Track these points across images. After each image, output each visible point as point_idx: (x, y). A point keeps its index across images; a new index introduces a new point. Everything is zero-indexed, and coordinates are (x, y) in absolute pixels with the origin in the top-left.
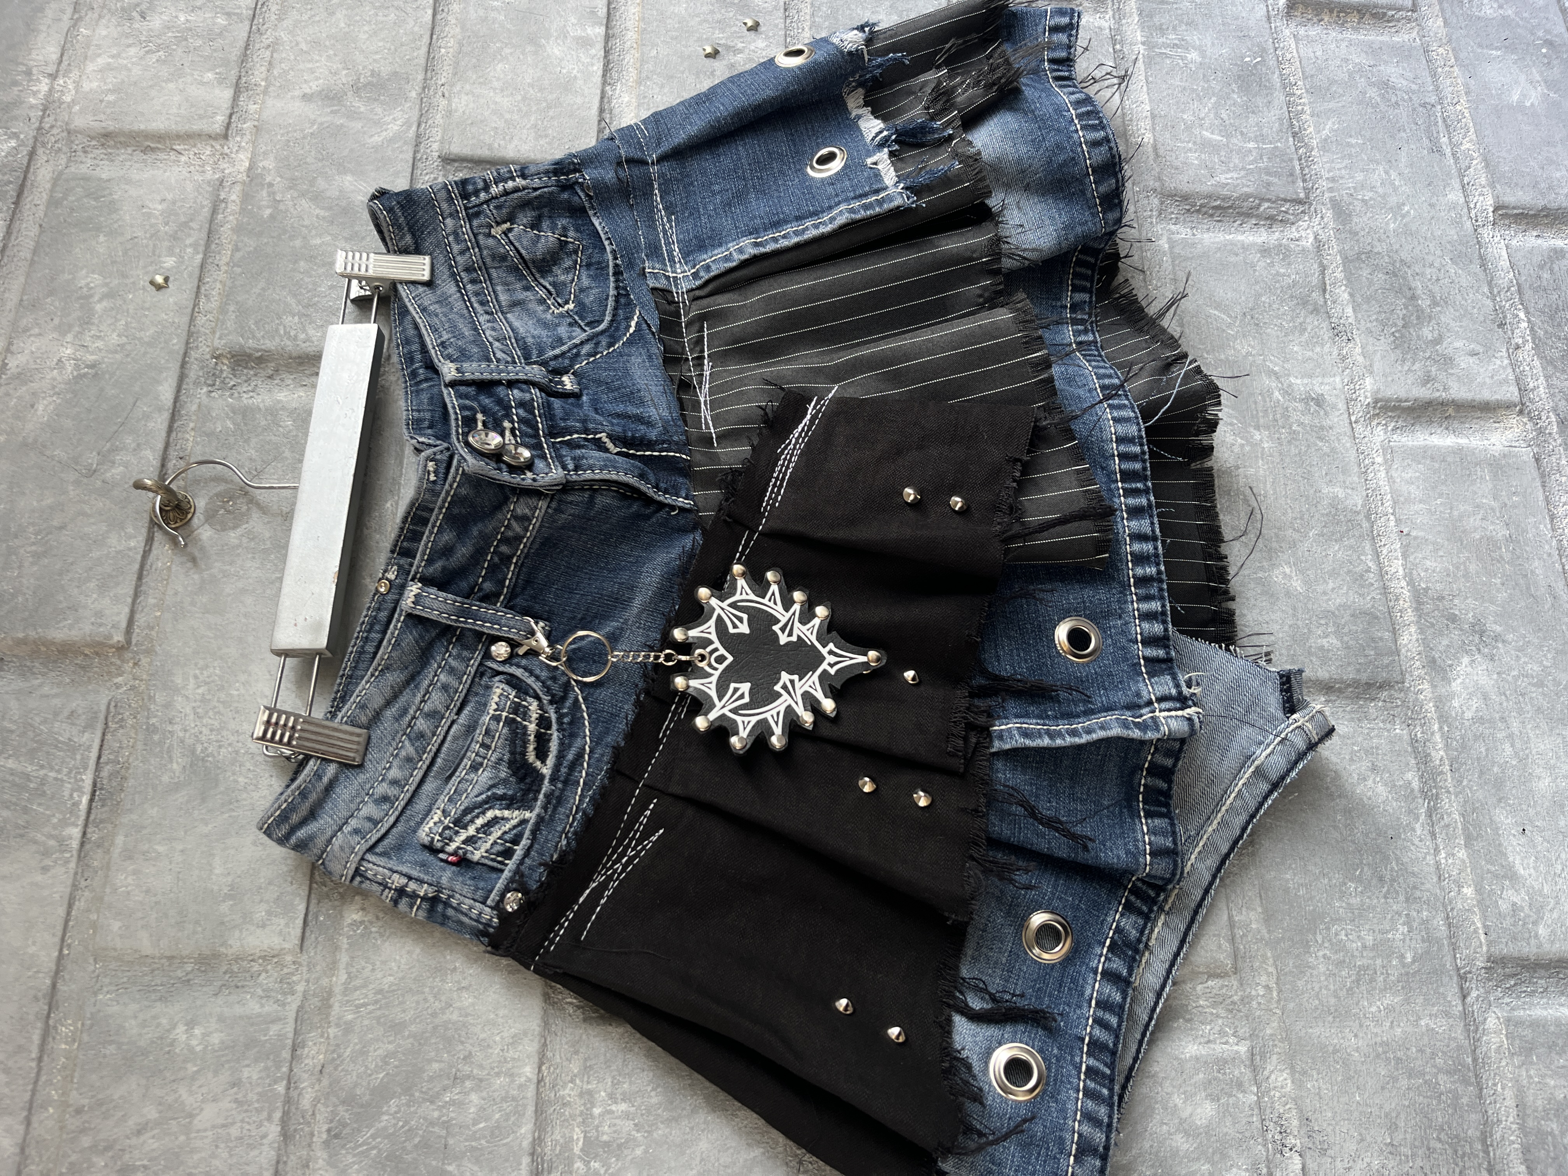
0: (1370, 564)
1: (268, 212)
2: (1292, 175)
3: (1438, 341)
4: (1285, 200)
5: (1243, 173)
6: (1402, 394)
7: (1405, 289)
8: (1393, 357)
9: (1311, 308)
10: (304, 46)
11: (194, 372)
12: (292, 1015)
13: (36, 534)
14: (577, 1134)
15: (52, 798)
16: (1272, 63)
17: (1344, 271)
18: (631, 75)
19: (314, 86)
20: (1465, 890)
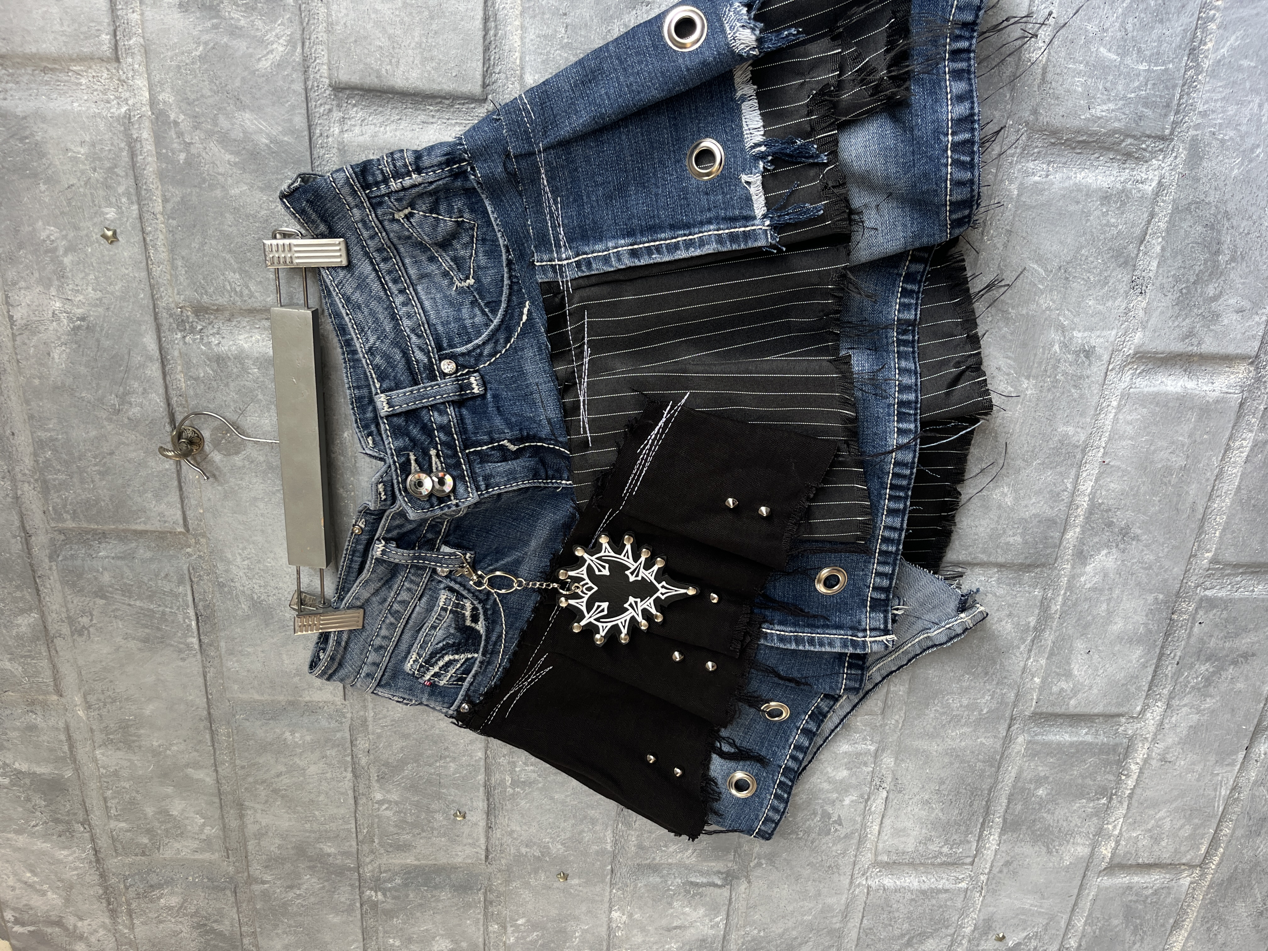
0: (1069, 485)
1: (182, 156)
3: (1215, 298)
4: (1149, 137)
6: (1160, 348)
7: (1214, 243)
8: (1170, 313)
9: (1122, 260)
11: (166, 320)
14: (508, 777)
17: (1170, 221)
20: (1036, 679)
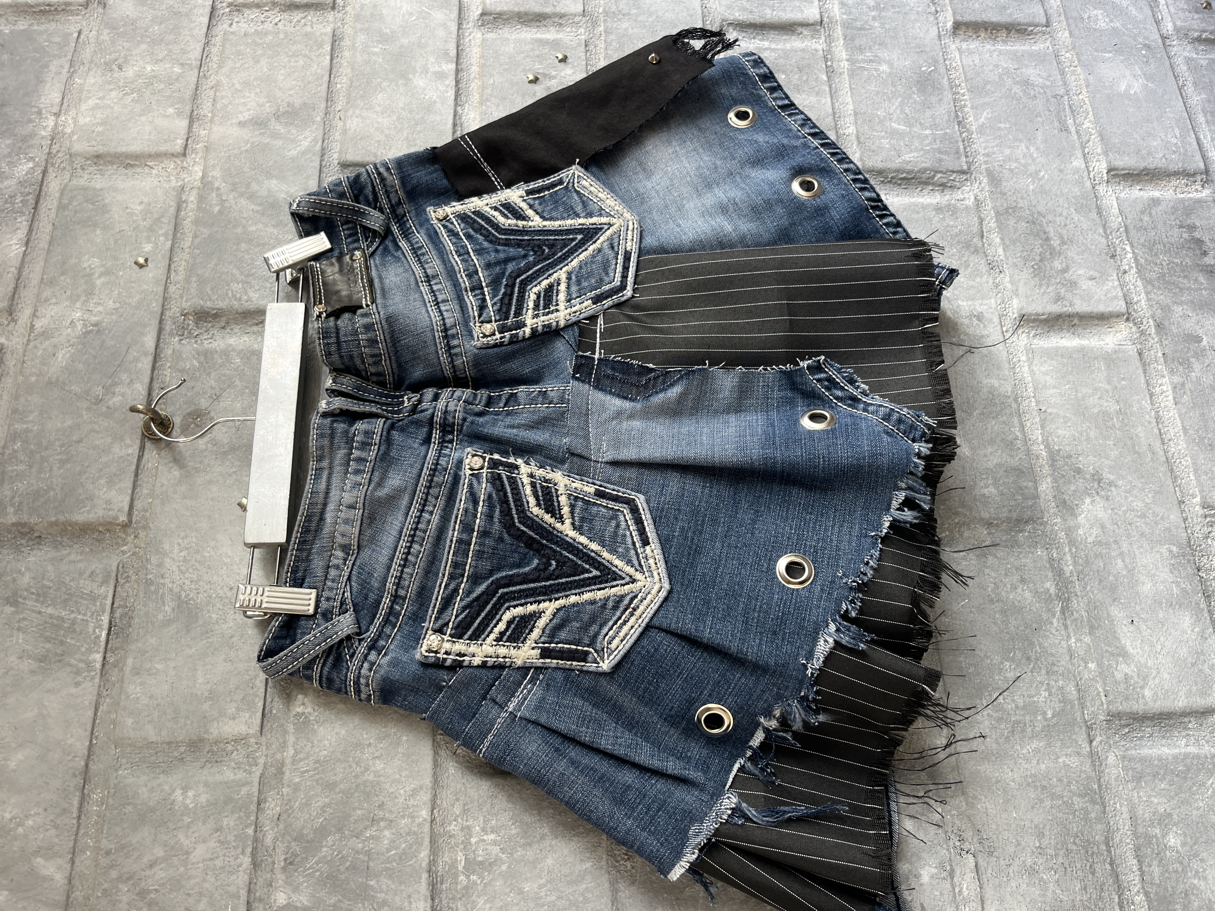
0: (1018, 434)
1: (217, 209)
2: (957, 152)
3: (1065, 270)
4: (953, 172)
5: (921, 153)
6: (1040, 310)
7: (1041, 233)
8: (1033, 283)
9: (972, 249)
10: (237, 86)
11: (168, 326)
12: (257, 780)
13: (61, 447)
14: (461, 857)
15: (81, 633)
16: (942, 70)
17: (997, 221)
18: (475, 98)
19: (246, 116)
20: (1090, 665)
